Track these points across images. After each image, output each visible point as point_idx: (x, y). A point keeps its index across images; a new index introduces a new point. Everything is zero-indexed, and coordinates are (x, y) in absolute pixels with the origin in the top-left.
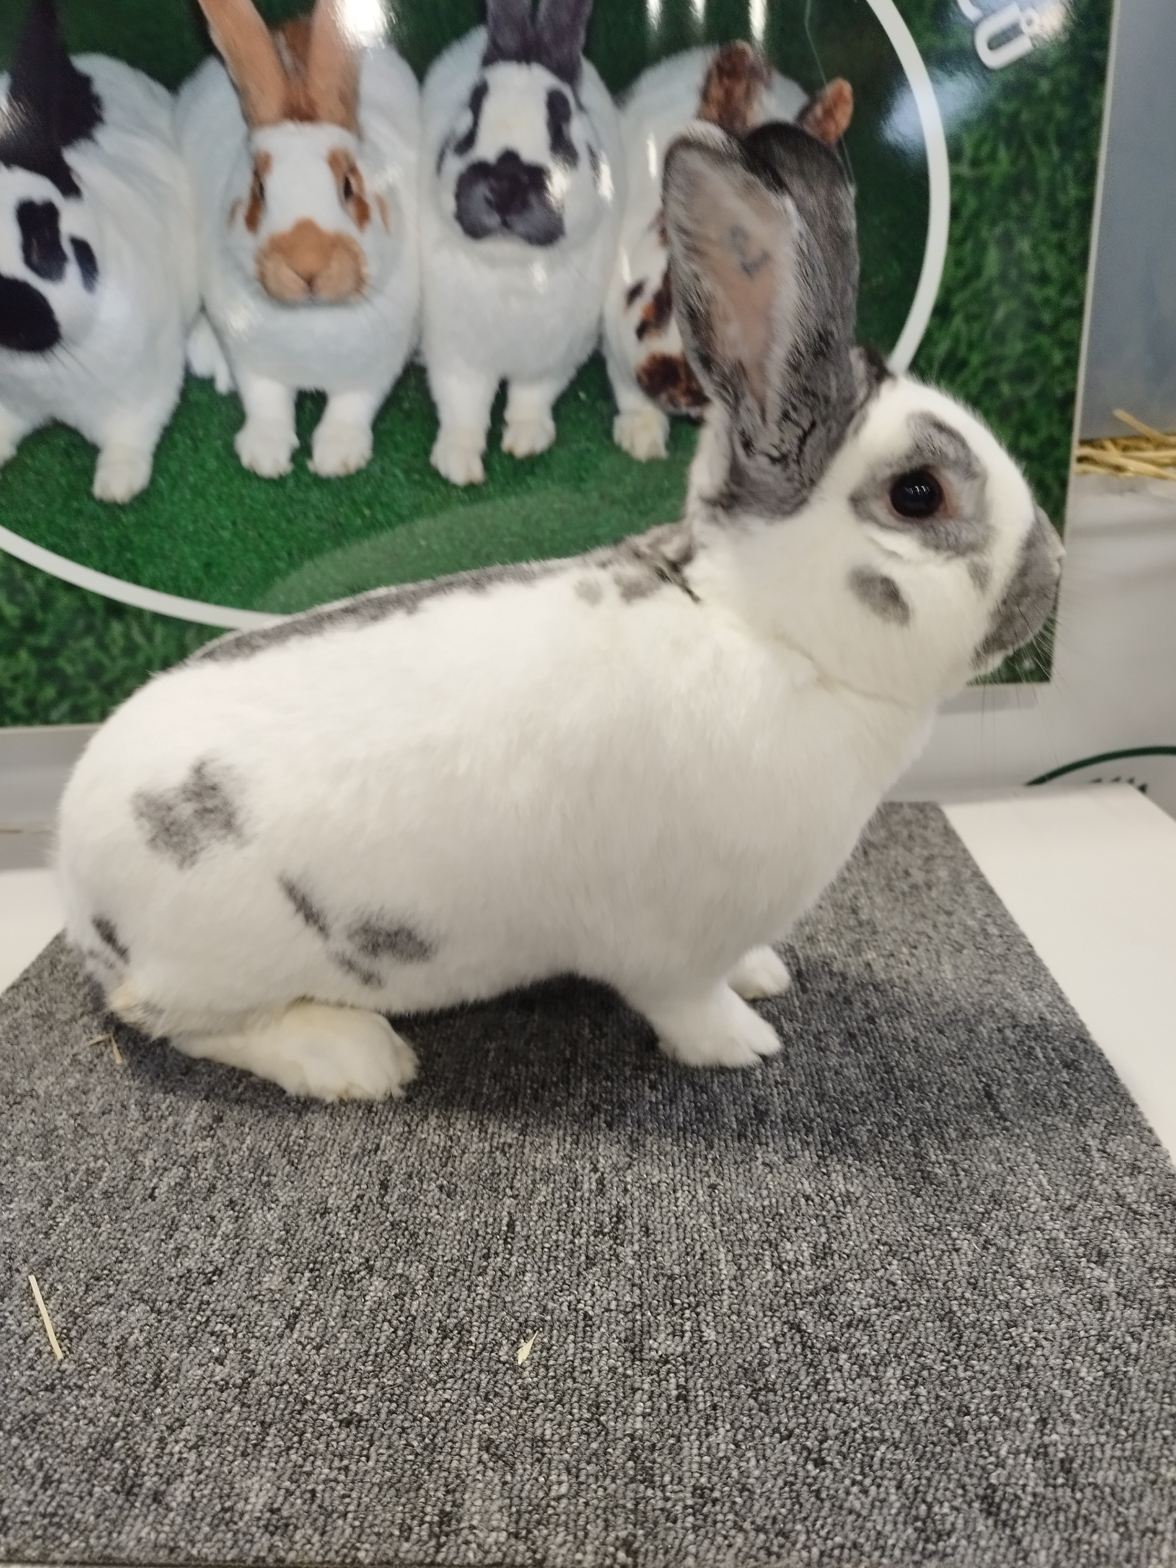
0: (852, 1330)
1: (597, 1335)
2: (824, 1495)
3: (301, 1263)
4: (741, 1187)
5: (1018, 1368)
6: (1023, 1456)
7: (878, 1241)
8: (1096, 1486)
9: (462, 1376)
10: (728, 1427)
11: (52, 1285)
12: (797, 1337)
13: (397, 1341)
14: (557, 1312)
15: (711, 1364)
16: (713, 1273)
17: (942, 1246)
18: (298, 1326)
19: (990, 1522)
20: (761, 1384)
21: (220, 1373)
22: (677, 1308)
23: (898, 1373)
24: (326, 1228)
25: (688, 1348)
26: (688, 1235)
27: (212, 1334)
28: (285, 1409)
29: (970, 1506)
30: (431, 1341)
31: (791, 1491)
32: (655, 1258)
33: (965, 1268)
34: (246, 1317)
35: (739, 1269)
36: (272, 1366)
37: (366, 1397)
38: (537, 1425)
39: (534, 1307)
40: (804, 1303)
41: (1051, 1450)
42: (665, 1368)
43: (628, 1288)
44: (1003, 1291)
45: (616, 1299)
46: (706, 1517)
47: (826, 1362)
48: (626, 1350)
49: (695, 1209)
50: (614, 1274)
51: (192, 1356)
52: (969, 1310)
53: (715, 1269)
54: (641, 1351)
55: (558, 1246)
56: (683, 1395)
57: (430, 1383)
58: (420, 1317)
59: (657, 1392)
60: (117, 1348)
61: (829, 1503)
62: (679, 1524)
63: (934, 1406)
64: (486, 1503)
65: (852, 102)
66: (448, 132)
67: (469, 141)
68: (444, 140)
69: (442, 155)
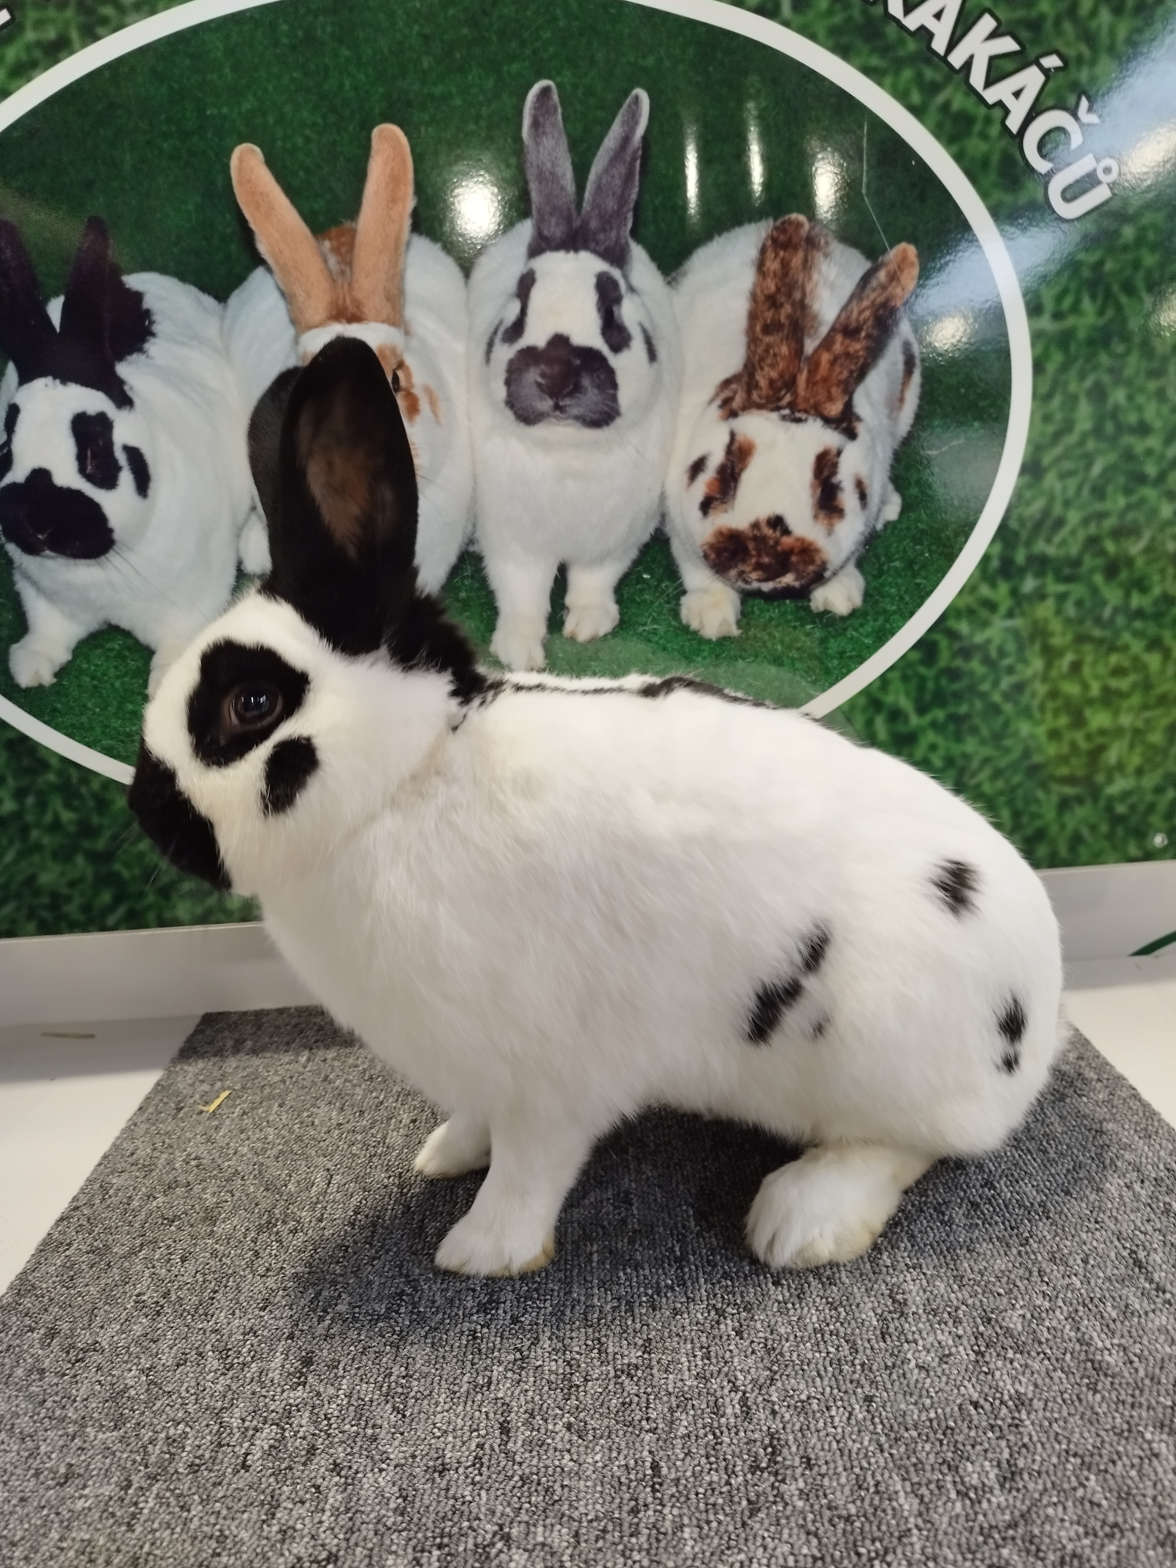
3: (427, 1539)
4: (900, 1396)
7: (1067, 1452)
16: (894, 1509)
17: (1138, 1452)
22: (864, 1559)
24: (447, 1490)
26: (856, 1463)
32: (825, 1496)
35: (922, 1501)
40: (1004, 1539)
43: (803, 1537)
45: (792, 1554)
49: (856, 1429)
50: (783, 1521)
53: (895, 1504)
55: (713, 1490)
65: (917, 264)
66: (496, 322)
67: (517, 329)
68: (492, 330)
69: (490, 345)
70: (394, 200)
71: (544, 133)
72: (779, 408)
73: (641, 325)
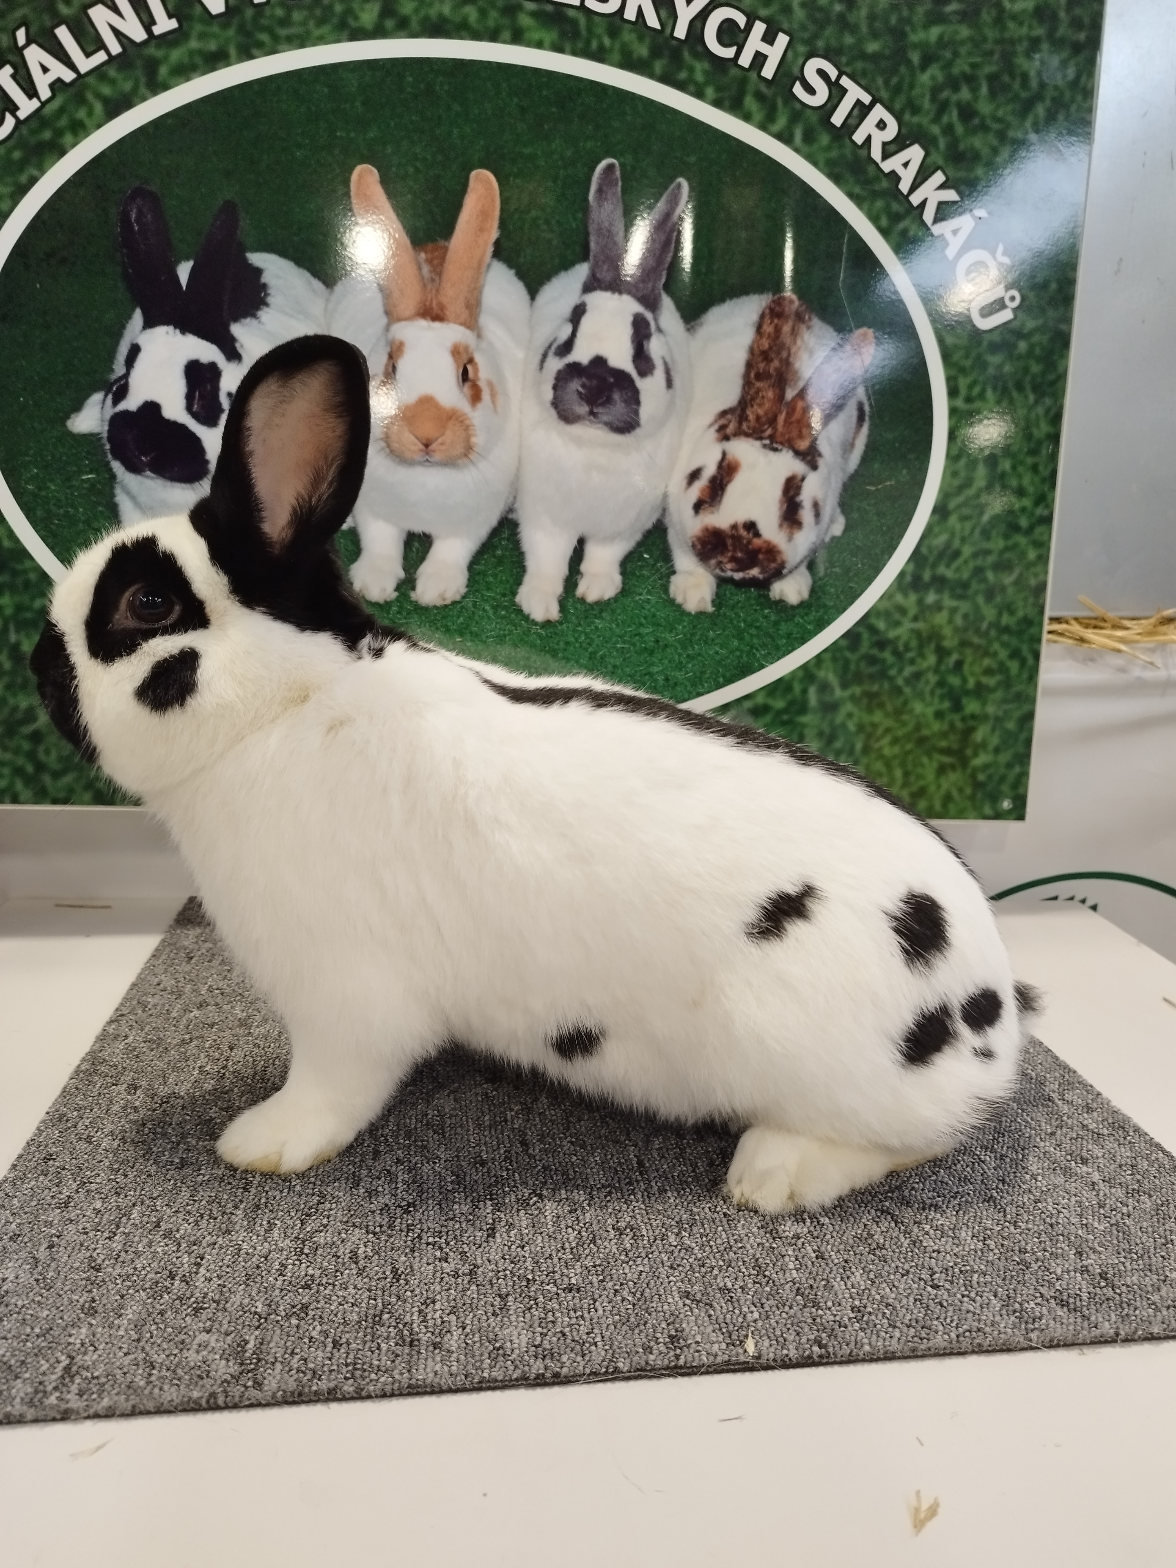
0: (927, 1211)
1: (739, 1225)
2: (945, 1304)
3: (480, 1196)
5: (1051, 1225)
6: (1073, 1273)
8: (1128, 1286)
9: (647, 1256)
10: (861, 1271)
11: (269, 1222)
12: (889, 1217)
13: (584, 1239)
14: (702, 1214)
15: (832, 1237)
18: (497, 1235)
19: (1065, 1309)
20: (874, 1245)
21: (448, 1268)
23: (970, 1233)
24: (489, 1172)
25: (812, 1229)
27: (428, 1244)
28: (514, 1285)
29: (1048, 1300)
30: (612, 1236)
31: (921, 1304)
33: (993, 1171)
34: (450, 1233)
36: (489, 1261)
37: (576, 1275)
38: (718, 1280)
39: (682, 1212)
41: (1090, 1268)
42: (800, 1243)
44: (1024, 1183)
46: (867, 1323)
47: (916, 1230)
48: (766, 1233)
51: (417, 1259)
52: (1005, 1195)
54: (777, 1233)
55: (684, 1175)
56: (820, 1256)
57: (623, 1262)
58: (595, 1223)
59: (800, 1255)
60: (351, 1258)
61: (951, 1309)
62: (850, 1328)
63: (1002, 1250)
64: (702, 1328)
65: (874, 345)
66: (551, 339)
67: (567, 347)
68: (547, 345)
69: (545, 356)
70: (481, 230)
71: (606, 199)
72: (761, 438)
73: (663, 358)
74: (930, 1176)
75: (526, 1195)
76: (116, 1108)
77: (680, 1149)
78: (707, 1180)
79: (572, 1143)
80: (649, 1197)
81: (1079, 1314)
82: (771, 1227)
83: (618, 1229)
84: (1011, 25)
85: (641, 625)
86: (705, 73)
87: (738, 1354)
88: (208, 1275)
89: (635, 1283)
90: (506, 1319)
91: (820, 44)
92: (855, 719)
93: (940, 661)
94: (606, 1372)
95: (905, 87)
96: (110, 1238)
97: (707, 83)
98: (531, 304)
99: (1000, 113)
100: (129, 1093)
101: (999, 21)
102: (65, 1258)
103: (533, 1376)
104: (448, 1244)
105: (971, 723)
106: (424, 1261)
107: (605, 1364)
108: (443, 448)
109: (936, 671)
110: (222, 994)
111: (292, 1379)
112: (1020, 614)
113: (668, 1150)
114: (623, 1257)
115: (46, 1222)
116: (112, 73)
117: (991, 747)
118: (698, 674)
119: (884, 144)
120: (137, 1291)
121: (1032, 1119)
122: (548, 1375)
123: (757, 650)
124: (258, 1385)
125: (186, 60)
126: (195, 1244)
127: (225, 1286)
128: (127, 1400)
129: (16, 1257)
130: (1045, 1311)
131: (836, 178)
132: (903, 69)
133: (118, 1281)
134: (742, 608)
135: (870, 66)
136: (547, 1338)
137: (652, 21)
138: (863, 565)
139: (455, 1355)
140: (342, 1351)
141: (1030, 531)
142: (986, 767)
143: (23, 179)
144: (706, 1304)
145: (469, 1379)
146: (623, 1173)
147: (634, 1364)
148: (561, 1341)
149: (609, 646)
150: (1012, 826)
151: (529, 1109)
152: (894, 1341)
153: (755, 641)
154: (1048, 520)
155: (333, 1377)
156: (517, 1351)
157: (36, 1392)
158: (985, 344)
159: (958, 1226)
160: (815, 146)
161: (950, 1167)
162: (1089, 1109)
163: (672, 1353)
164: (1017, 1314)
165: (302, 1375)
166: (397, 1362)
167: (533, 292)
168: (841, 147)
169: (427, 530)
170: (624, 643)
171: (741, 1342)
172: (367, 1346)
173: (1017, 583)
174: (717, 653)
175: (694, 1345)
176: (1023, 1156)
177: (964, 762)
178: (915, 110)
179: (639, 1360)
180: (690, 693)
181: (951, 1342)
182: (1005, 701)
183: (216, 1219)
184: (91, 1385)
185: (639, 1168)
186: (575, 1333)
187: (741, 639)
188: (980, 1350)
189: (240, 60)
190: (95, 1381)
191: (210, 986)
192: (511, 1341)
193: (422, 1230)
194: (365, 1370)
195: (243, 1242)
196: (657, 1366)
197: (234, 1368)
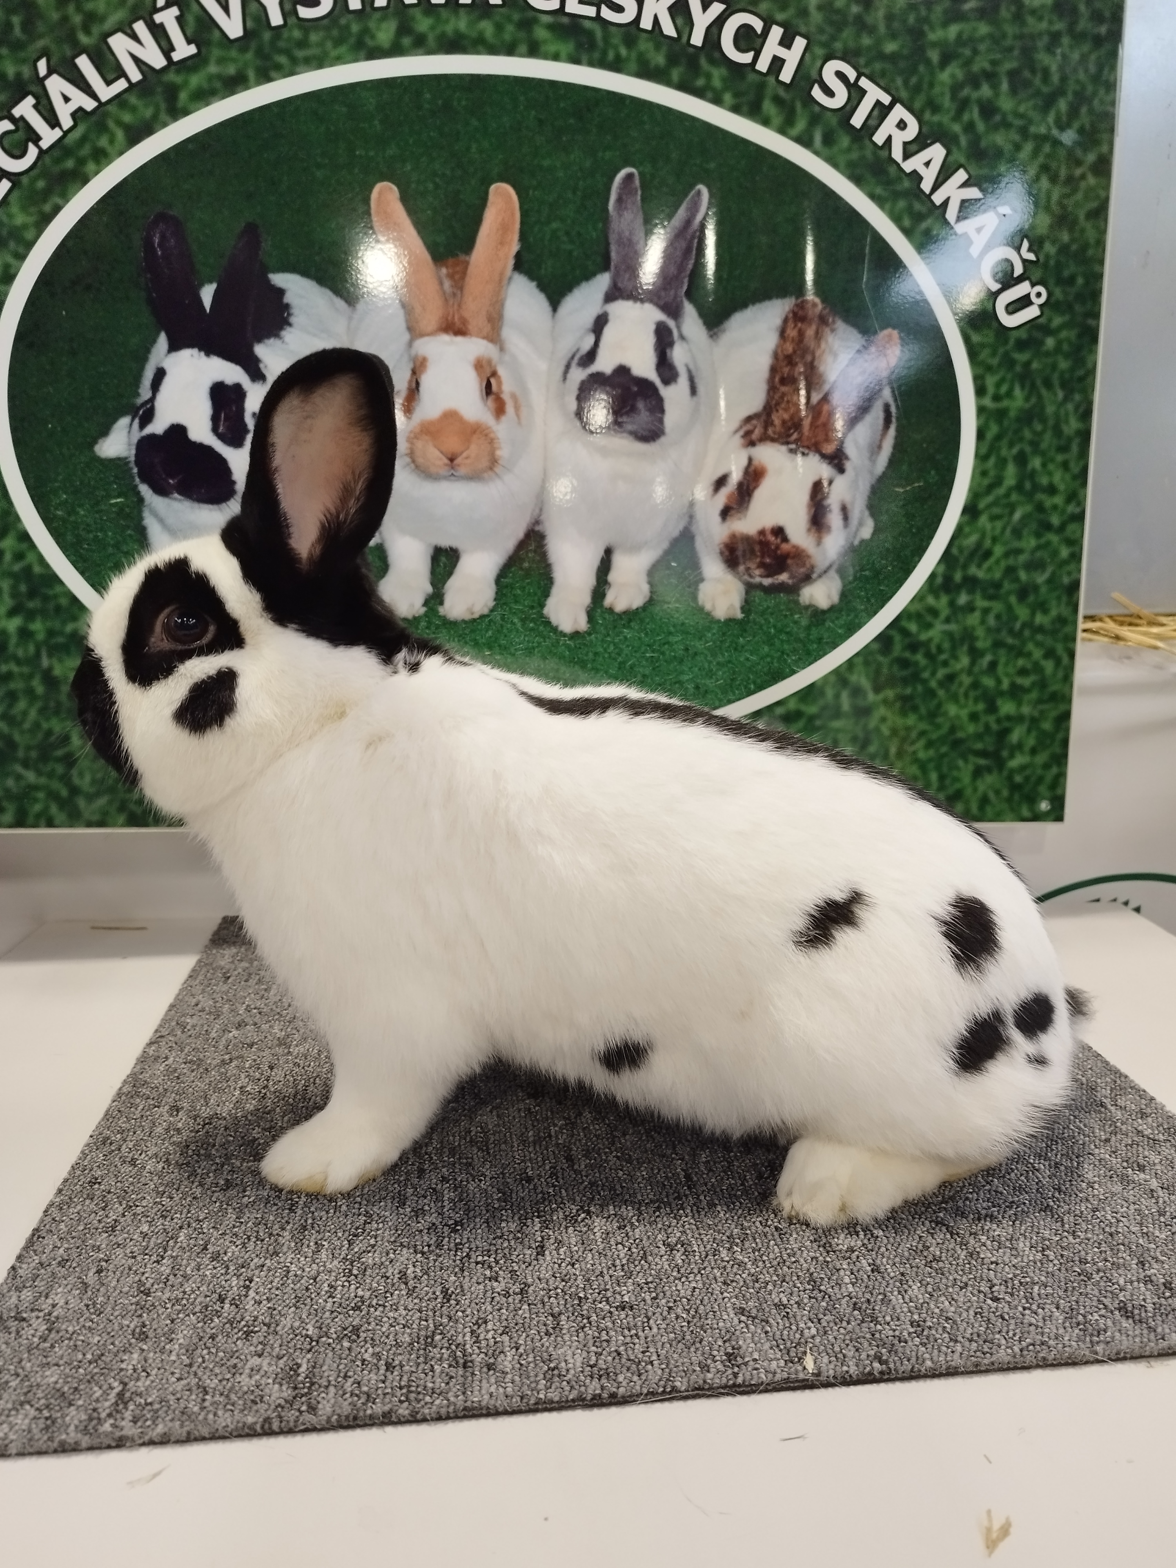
0: (983, 1222)
1: (791, 1239)
2: (1007, 1317)
3: (527, 1213)
5: (1111, 1234)
6: (1136, 1284)
9: (699, 1272)
10: (919, 1285)
11: (316, 1243)
12: (944, 1229)
13: (635, 1255)
14: (753, 1228)
15: (887, 1250)
18: (547, 1253)
19: (1131, 1321)
20: (930, 1258)
21: (499, 1287)
23: (1028, 1244)
24: (535, 1189)
25: (866, 1241)
27: (477, 1263)
28: (566, 1304)
29: (1112, 1312)
30: (663, 1253)
31: (982, 1317)
33: (1048, 1180)
34: (499, 1251)
36: (540, 1279)
37: (628, 1292)
38: (773, 1296)
39: (733, 1226)
41: (1153, 1278)
42: (854, 1256)
44: (1080, 1191)
46: (928, 1338)
47: (972, 1241)
48: (819, 1246)
51: (467, 1279)
52: (1062, 1204)
54: (830, 1246)
55: (733, 1189)
56: (876, 1269)
57: (676, 1279)
58: (645, 1239)
59: (855, 1269)
60: (400, 1279)
61: (1012, 1321)
62: (910, 1343)
63: (1062, 1261)
64: (759, 1345)
65: (899, 346)
66: (574, 350)
67: (590, 357)
68: (570, 355)
69: (568, 367)
70: (502, 243)
71: (626, 208)
72: (788, 443)
73: (687, 366)
74: (984, 1186)
75: (574, 1211)
76: (159, 1130)
77: (728, 1162)
78: (756, 1194)
79: (618, 1157)
80: (698, 1212)
81: (1145, 1325)
82: (824, 1240)
83: (669, 1245)
84: (1030, 20)
85: (670, 633)
86: (724, 80)
87: (797, 1372)
88: (257, 1298)
89: (689, 1300)
90: (559, 1339)
91: (838, 46)
92: (889, 723)
93: (973, 663)
94: (664, 1392)
95: (925, 86)
96: (158, 1262)
97: (726, 89)
98: (553, 316)
99: (1022, 109)
100: (171, 1115)
101: (1018, 17)
102: (114, 1283)
103: (589, 1398)
104: (497, 1262)
105: (1006, 724)
106: (474, 1280)
107: (662, 1383)
108: (468, 461)
109: (970, 672)
110: (260, 1013)
111: (346, 1403)
112: (1054, 613)
113: (715, 1163)
114: (675, 1274)
115: (94, 1246)
116: (133, 100)
117: (1027, 749)
118: (729, 681)
119: (906, 144)
120: (188, 1315)
121: (1085, 1126)
122: (605, 1395)
123: (788, 655)
124: (312, 1409)
125: (205, 85)
126: (243, 1267)
127: (275, 1309)
128: (182, 1426)
129: (65, 1282)
130: (1109, 1323)
131: (857, 180)
132: (922, 68)
133: (168, 1305)
134: (772, 614)
135: (888, 66)
136: (602, 1357)
137: (669, 29)
138: (894, 567)
139: (509, 1376)
140: (396, 1373)
141: (1062, 528)
142: (1022, 768)
143: (47, 208)
144: (762, 1320)
145: (525, 1401)
146: (671, 1187)
147: (691, 1382)
148: (617, 1361)
149: (638, 655)
150: (1050, 828)
151: (572, 1123)
152: (956, 1356)
153: (786, 647)
154: (1080, 518)
155: (387, 1400)
156: (572, 1372)
157: (91, 1419)
158: (1012, 342)
159: (1016, 1237)
160: (835, 149)
161: (1004, 1177)
162: (1143, 1115)
163: (730, 1371)
164: (1081, 1327)
165: (356, 1398)
166: (451, 1384)
167: (555, 303)
168: (862, 148)
169: (454, 544)
170: (653, 652)
171: (800, 1359)
172: (420, 1368)
173: (1050, 581)
174: (747, 659)
175: (751, 1363)
176: (1078, 1163)
177: (1000, 764)
178: (935, 108)
179: (697, 1378)
180: (720, 700)
181: (1014, 1357)
182: (1040, 701)
183: (262, 1240)
184: (145, 1412)
185: (687, 1182)
186: (630, 1352)
187: (772, 645)
188: (1045, 1364)
189: (259, 83)
190: (149, 1407)
191: (248, 1006)
192: (566, 1361)
193: (471, 1249)
194: (419, 1393)
195: (292, 1264)
196: (715, 1385)
197: (287, 1393)
